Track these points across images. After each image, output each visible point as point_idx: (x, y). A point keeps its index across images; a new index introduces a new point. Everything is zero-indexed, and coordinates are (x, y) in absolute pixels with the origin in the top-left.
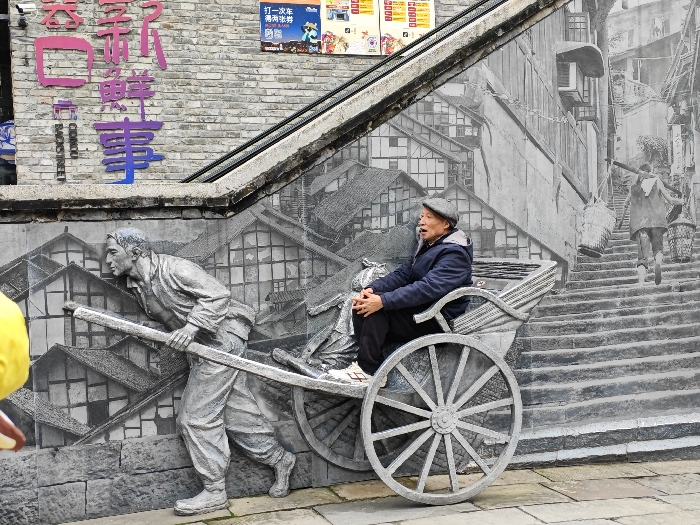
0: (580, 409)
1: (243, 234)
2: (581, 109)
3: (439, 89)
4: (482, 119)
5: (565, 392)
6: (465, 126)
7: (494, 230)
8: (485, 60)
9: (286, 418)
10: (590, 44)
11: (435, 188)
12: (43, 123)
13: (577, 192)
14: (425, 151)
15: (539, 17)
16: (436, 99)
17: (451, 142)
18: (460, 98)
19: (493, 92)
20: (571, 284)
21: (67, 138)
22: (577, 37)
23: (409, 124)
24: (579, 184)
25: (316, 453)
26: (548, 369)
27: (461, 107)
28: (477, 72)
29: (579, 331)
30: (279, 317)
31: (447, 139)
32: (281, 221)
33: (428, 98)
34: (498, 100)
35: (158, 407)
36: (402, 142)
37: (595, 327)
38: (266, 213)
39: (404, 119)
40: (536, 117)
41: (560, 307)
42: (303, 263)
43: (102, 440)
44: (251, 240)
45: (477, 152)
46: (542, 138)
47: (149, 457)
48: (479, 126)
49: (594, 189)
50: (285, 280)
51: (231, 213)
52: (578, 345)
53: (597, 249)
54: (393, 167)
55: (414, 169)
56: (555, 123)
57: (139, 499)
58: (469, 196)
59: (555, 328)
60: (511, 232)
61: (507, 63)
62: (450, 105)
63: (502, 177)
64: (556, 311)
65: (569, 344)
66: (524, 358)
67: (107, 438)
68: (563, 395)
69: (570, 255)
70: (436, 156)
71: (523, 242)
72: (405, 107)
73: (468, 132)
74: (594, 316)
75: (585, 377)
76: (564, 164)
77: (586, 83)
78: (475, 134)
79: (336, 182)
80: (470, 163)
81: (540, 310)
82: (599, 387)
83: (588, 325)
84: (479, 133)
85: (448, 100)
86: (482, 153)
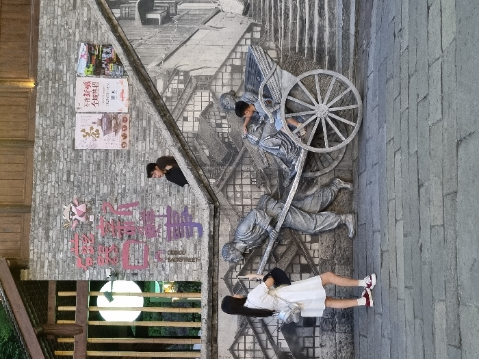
0: (329, 19)
3: (159, 93)
4: (175, 69)
6: (178, 80)
9: (317, 181)
12: (167, 268)
13: (214, 15)
14: (190, 102)
16: (165, 95)
19: (161, 63)
20: (263, 22)
21: (175, 256)
22: (133, 12)
24: (210, 14)
25: (336, 167)
27: (169, 81)
29: (288, 17)
32: (222, 179)
33: (164, 99)
34: (165, 60)
35: (305, 242)
36: (185, 114)
37: (287, 8)
39: (174, 113)
40: (174, 39)
41: (275, 29)
42: (243, 169)
43: (318, 268)
44: (231, 194)
45: (191, 73)
47: (328, 247)
48: (178, 71)
49: (213, 6)
50: (251, 178)
51: (217, 203)
52: (295, 19)
53: (245, 5)
54: (198, 120)
55: (199, 108)
56: (178, 27)
57: (347, 253)
58: (214, 79)
62: (167, 87)
65: (294, 24)
66: (299, 51)
67: (317, 265)
68: (321, 29)
70: (193, 96)
72: (169, 112)
74: (281, 9)
75: (313, 15)
76: (199, 23)
78: (182, 74)
79: (205, 151)
80: (197, 77)
83: (285, 12)
84: (182, 72)
86: (192, 70)
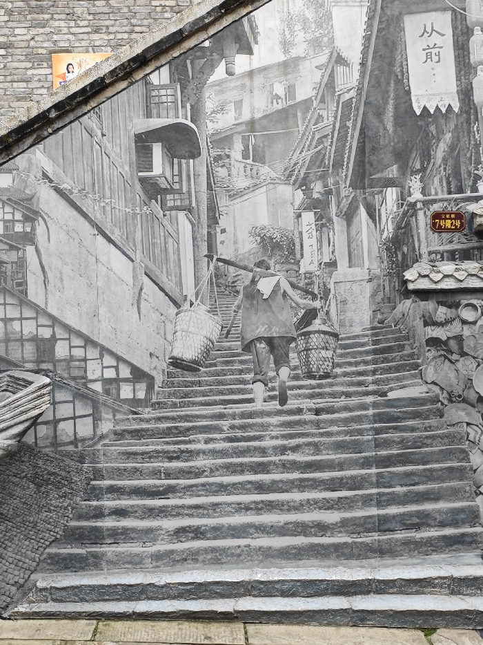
0: (172, 552)
2: (168, 197)
4: (36, 213)
5: (149, 531)
6: (13, 221)
7: (54, 339)
8: (40, 146)
10: (181, 120)
13: (167, 294)
15: (109, 92)
18: (7, 190)
19: (51, 181)
20: (158, 403)
22: (164, 113)
24: (170, 285)
26: (125, 503)
27: (8, 199)
28: (30, 160)
29: (171, 459)
34: (57, 190)
37: (192, 454)
40: (108, 208)
41: (143, 430)
45: (30, 250)
46: (117, 232)
48: (33, 220)
49: (189, 290)
52: (168, 475)
53: (194, 362)
56: (135, 215)
58: (20, 300)
59: (136, 454)
60: (77, 342)
61: (69, 148)
63: (64, 278)
64: (138, 434)
65: (156, 473)
66: (94, 488)
68: (148, 535)
69: (157, 369)
71: (92, 353)
73: (18, 228)
74: (190, 442)
75: (178, 515)
76: (147, 261)
77: (176, 167)
78: (28, 229)
80: (21, 264)
81: (115, 433)
82: (198, 528)
83: (182, 452)
84: (33, 229)
86: (38, 251)
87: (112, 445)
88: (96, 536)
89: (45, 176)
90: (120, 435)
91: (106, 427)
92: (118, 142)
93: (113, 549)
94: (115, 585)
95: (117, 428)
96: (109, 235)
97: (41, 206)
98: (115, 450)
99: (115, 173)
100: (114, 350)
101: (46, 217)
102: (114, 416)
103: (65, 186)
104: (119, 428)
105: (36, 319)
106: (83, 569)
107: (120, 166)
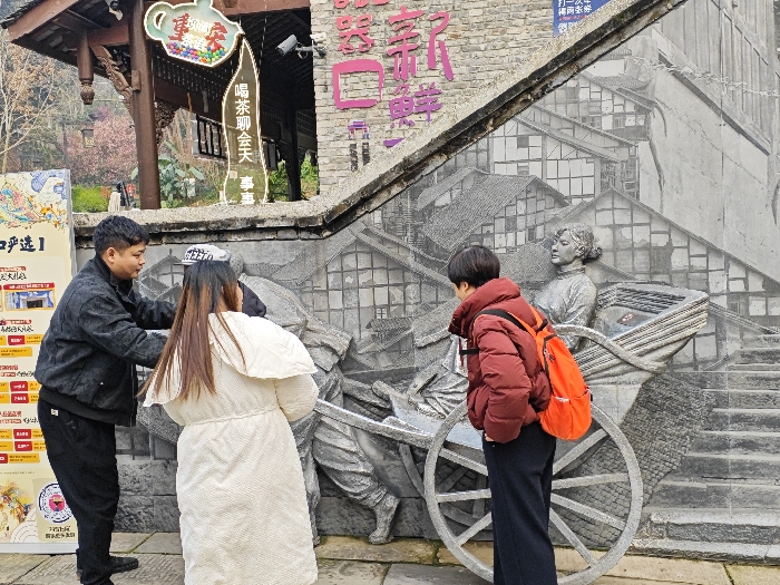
1: (342, 255)
3: (588, 69)
4: (651, 103)
6: (624, 114)
7: (669, 248)
8: (658, 25)
9: (393, 459)
11: (582, 196)
12: (340, 144)
14: (566, 150)
16: (582, 83)
17: (605, 136)
18: (618, 78)
21: (360, 156)
23: (545, 118)
26: (754, 434)
27: (620, 90)
28: (644, 43)
30: (382, 346)
31: (599, 133)
32: (383, 241)
33: (571, 83)
36: (535, 141)
38: (367, 232)
39: (538, 112)
42: (409, 287)
44: (350, 262)
45: (643, 146)
50: (388, 306)
51: (328, 233)
54: (523, 173)
55: (551, 173)
58: (632, 204)
59: (768, 379)
60: (697, 250)
61: (692, 24)
62: (602, 88)
70: (582, 154)
72: (537, 98)
73: (630, 122)
78: (642, 123)
79: (448, 194)
80: (632, 162)
84: (647, 121)
85: (601, 84)
86: (652, 147)
87: (738, 369)
88: (719, 470)
89: (662, 59)
90: (749, 357)
91: (732, 347)
92: (753, 12)
93: (740, 485)
94: (744, 526)
95: (745, 349)
96: (739, 124)
97: (657, 95)
98: (743, 374)
99: (749, 50)
100: (743, 260)
101: (663, 108)
102: (742, 335)
103: (686, 69)
104: (748, 349)
105: (649, 224)
106: (703, 505)
107: (755, 42)
